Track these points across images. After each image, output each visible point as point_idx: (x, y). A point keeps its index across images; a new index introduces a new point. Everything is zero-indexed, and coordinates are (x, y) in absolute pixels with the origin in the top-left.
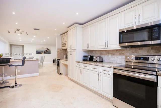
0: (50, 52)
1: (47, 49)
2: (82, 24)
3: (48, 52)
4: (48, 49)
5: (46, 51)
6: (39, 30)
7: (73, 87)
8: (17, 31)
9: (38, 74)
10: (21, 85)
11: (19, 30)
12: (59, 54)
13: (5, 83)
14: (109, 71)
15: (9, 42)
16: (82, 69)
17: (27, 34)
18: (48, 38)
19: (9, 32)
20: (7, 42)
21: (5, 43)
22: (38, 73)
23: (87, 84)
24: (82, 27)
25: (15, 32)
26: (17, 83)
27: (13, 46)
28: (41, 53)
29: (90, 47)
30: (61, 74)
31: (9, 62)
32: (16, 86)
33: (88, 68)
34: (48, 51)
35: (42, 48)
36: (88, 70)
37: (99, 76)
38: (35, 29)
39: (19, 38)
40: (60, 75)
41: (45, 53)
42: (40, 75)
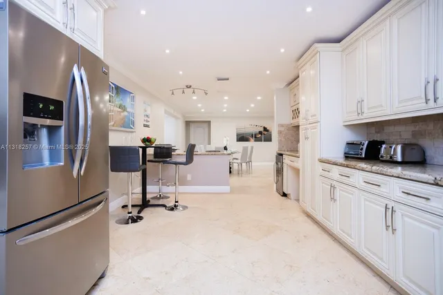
0: (271, 135)
1: (262, 129)
2: (338, 41)
3: (264, 135)
4: (265, 129)
5: (260, 133)
6: (228, 79)
7: (305, 236)
8: (187, 90)
9: (227, 189)
10: (185, 208)
11: (190, 86)
12: (283, 140)
13: (163, 198)
14: (428, 199)
15: (184, 116)
16: (334, 183)
17: (206, 94)
18: (259, 98)
19: (173, 94)
20: (179, 116)
21: (176, 118)
22: (228, 185)
23: (350, 236)
24: (341, 49)
25: (183, 92)
26: (177, 202)
27: (191, 124)
28: (247, 140)
29: (365, 110)
30: (285, 195)
31: (170, 156)
32: (175, 206)
33: (351, 181)
34: (266, 133)
35: (250, 127)
36: (354, 189)
37: (389, 211)
38: (218, 80)
39: (199, 107)
40: (284, 198)
41: (257, 140)
42: (232, 192)
